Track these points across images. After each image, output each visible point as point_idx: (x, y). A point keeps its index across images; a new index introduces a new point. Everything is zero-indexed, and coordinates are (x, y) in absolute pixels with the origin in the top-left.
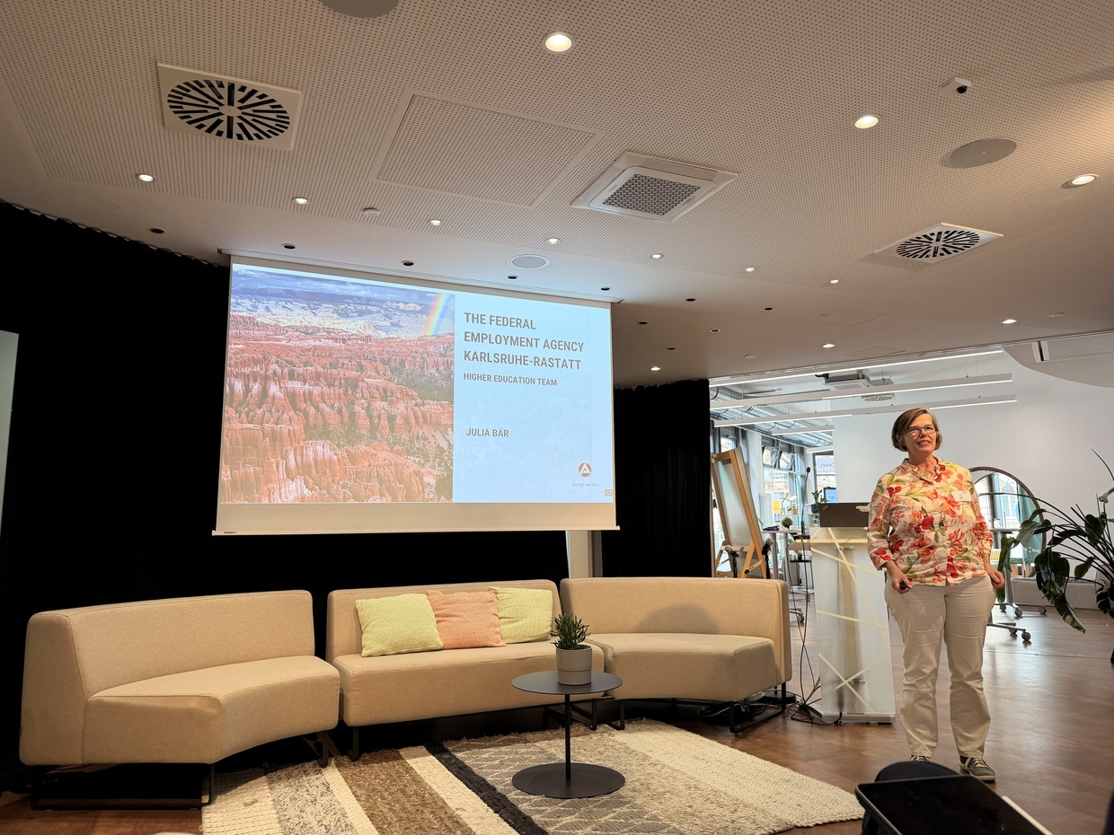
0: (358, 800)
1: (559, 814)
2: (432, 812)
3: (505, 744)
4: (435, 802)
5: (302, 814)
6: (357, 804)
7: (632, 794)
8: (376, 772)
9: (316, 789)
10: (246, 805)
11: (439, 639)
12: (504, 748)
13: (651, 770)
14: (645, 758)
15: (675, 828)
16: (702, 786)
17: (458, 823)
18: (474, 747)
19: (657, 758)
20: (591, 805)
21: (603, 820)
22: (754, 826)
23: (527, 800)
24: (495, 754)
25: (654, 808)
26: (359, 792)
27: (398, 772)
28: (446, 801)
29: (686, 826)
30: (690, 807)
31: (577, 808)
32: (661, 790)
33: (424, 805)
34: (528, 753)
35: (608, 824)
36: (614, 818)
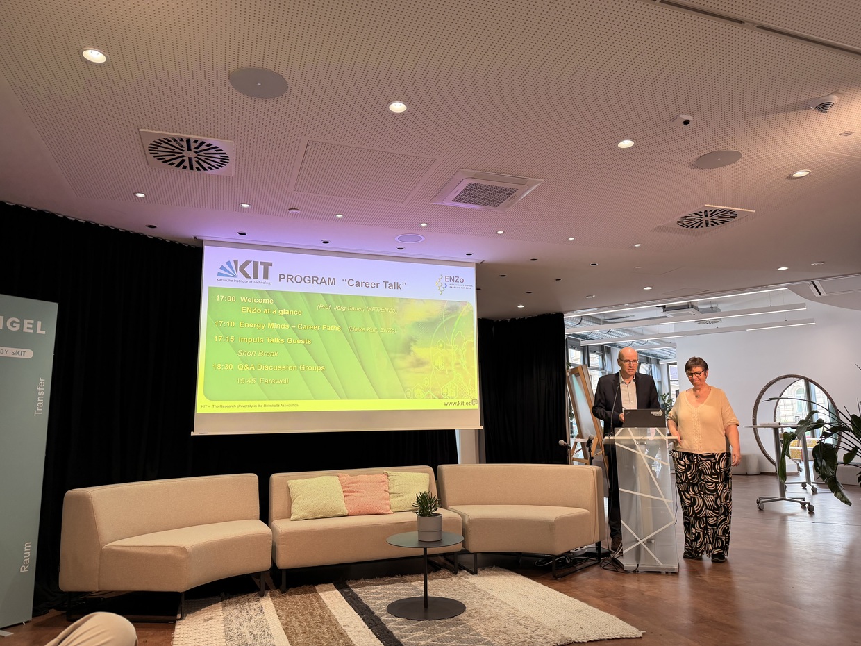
0: (280, 619)
1: (412, 631)
2: (327, 628)
3: (390, 583)
4: (331, 621)
5: (241, 627)
6: (279, 621)
7: (467, 618)
8: (296, 601)
9: (253, 611)
10: (205, 620)
11: (345, 508)
12: (388, 586)
13: (487, 602)
14: (486, 593)
15: (489, 641)
16: (518, 614)
17: (342, 634)
18: (368, 584)
19: (494, 594)
20: (436, 625)
21: (441, 635)
22: (544, 641)
23: (394, 621)
24: (382, 589)
25: (479, 628)
26: (281, 614)
27: (311, 601)
28: (338, 620)
29: (497, 640)
30: (505, 627)
31: (426, 626)
32: (488, 616)
33: (323, 623)
34: (403, 589)
35: (444, 637)
36: (450, 634)
